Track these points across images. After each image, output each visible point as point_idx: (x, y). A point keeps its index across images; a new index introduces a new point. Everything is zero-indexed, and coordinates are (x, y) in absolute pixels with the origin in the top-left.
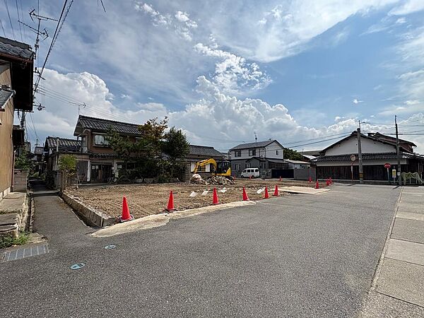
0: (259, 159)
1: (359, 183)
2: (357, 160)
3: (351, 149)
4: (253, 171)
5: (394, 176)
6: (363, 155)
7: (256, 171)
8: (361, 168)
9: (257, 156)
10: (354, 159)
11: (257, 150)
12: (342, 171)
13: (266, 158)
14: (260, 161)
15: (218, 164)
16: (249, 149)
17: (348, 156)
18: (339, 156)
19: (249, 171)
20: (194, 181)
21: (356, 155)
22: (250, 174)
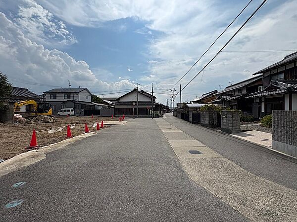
0: (74, 102)
1: (136, 117)
2: (136, 105)
3: (133, 98)
4: (69, 111)
5: (151, 113)
6: (139, 102)
7: (72, 111)
8: (137, 109)
9: (72, 99)
10: (134, 104)
11: (72, 95)
12: (128, 111)
13: (79, 101)
14: (75, 103)
15: (38, 104)
16: (65, 93)
17: (132, 102)
18: (127, 102)
19: (65, 111)
20: (17, 121)
21: (136, 102)
22: (66, 113)
